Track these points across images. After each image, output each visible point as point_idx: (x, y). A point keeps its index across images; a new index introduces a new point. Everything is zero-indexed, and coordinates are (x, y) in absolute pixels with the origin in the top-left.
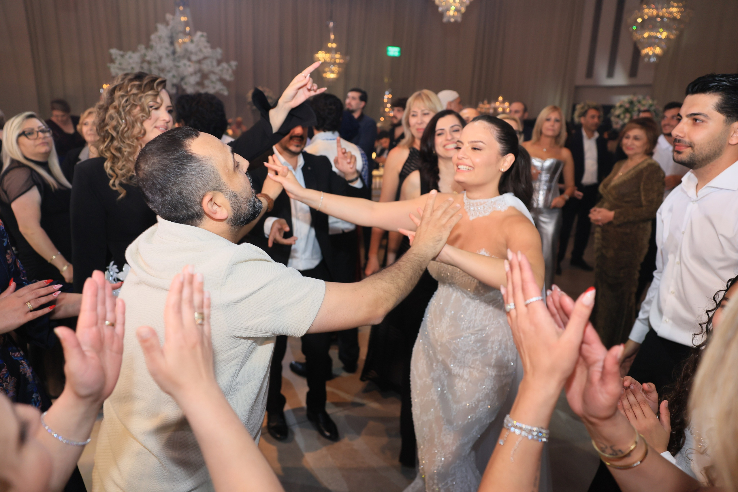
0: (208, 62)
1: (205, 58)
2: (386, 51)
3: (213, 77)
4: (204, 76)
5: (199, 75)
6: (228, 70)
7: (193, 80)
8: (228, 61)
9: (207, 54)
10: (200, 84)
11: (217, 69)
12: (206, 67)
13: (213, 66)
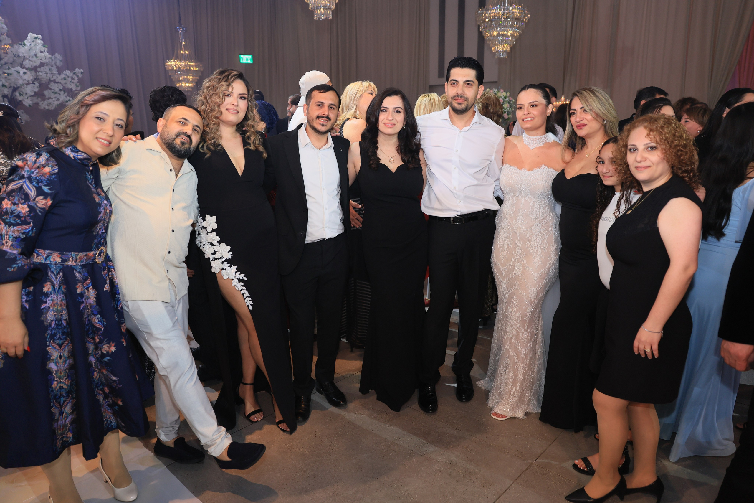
0: (46, 69)
1: (42, 65)
2: (239, 59)
3: (55, 87)
4: (44, 86)
5: (37, 84)
6: (73, 78)
7: (30, 90)
8: (72, 69)
9: (44, 61)
10: (39, 95)
11: (59, 78)
12: (43, 75)
13: (53, 75)
